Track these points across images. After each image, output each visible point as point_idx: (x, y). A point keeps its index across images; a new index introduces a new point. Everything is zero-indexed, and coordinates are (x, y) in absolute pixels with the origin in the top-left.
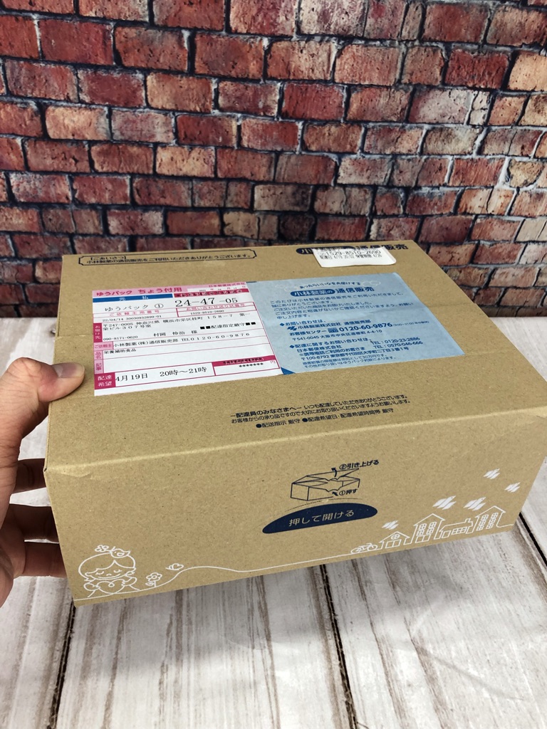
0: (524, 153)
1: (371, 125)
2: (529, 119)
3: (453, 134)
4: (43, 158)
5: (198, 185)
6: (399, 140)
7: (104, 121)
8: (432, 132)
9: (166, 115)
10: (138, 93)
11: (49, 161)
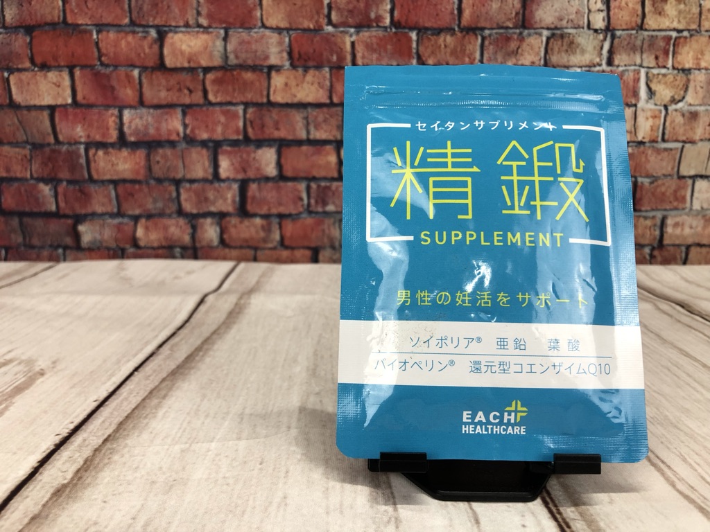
0: (660, 64)
1: (487, 32)
2: (651, 22)
3: (575, 41)
4: (157, 91)
5: (313, 112)
6: (520, 50)
7: (219, 44)
8: (552, 40)
9: (280, 34)
10: (254, 13)
11: (163, 94)
